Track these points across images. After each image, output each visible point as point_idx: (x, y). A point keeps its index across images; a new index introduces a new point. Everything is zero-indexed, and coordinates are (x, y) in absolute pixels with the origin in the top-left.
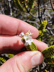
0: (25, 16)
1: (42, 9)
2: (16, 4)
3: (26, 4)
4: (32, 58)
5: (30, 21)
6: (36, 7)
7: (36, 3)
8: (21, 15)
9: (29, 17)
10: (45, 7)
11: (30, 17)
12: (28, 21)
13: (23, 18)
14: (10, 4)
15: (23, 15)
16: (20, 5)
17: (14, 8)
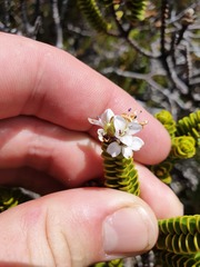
0: (110, 56)
1: (173, 30)
2: (82, 7)
3: (117, 7)
4: (110, 219)
5: (127, 74)
6: (152, 21)
7: (153, 7)
8: (96, 54)
9: (125, 58)
10: (187, 16)
11: (128, 58)
12: (120, 72)
13: (101, 62)
14: (56, 11)
15: (101, 52)
16: (96, 8)
17: (70, 27)
